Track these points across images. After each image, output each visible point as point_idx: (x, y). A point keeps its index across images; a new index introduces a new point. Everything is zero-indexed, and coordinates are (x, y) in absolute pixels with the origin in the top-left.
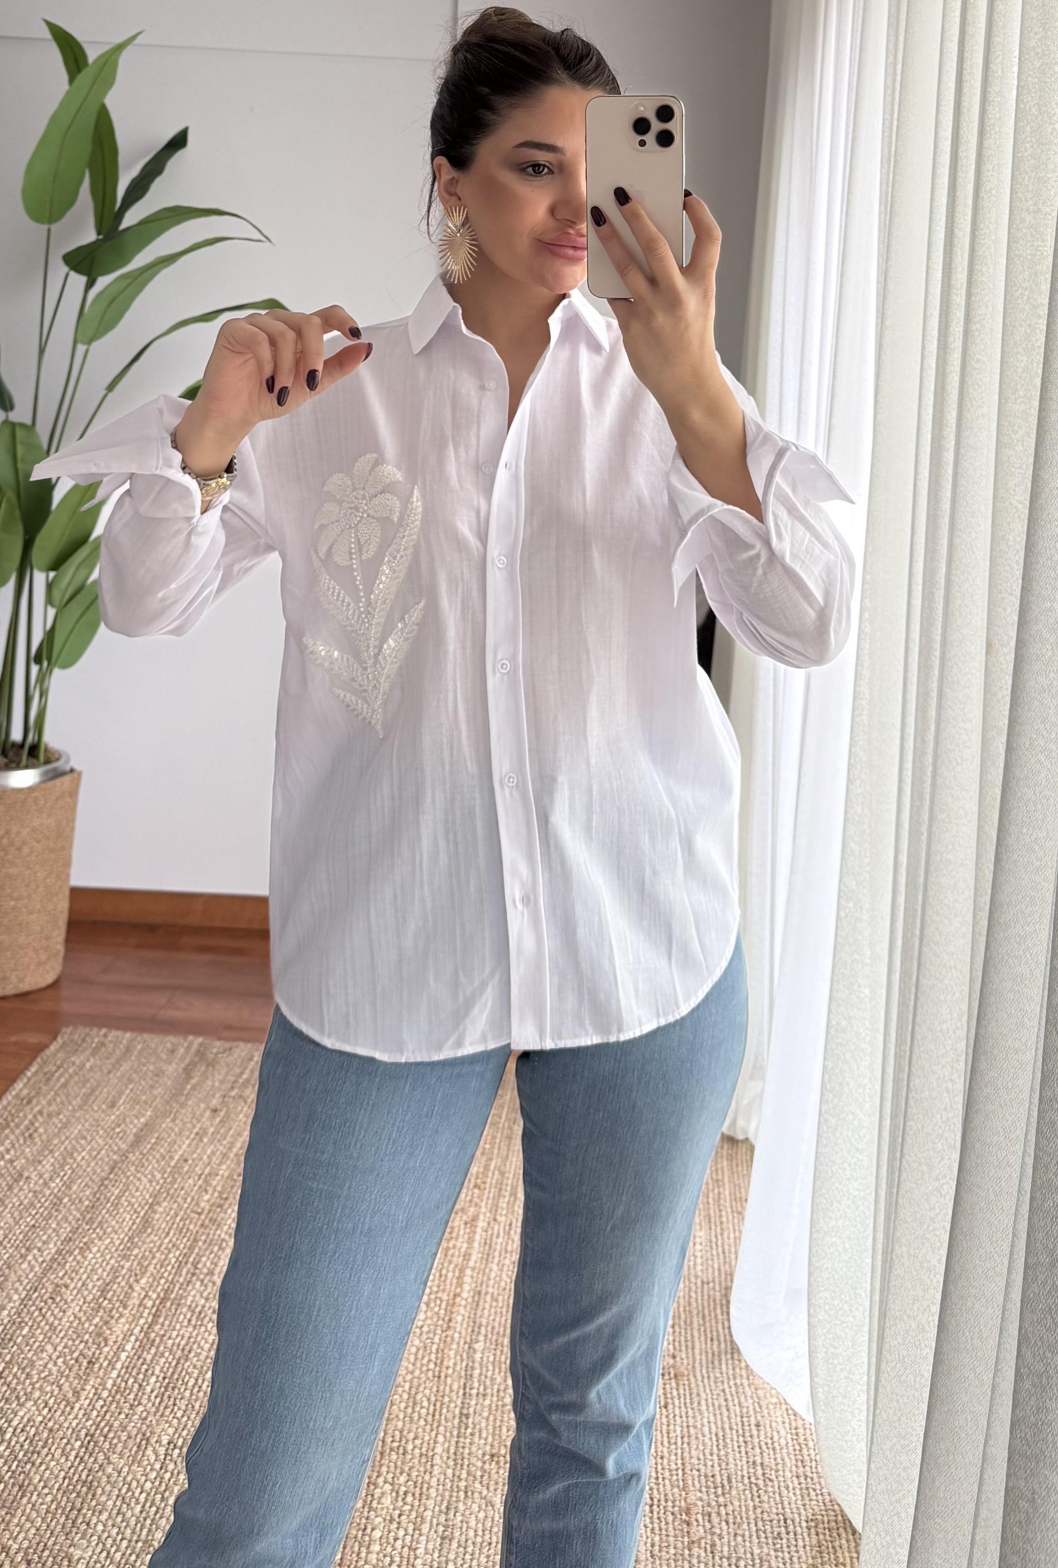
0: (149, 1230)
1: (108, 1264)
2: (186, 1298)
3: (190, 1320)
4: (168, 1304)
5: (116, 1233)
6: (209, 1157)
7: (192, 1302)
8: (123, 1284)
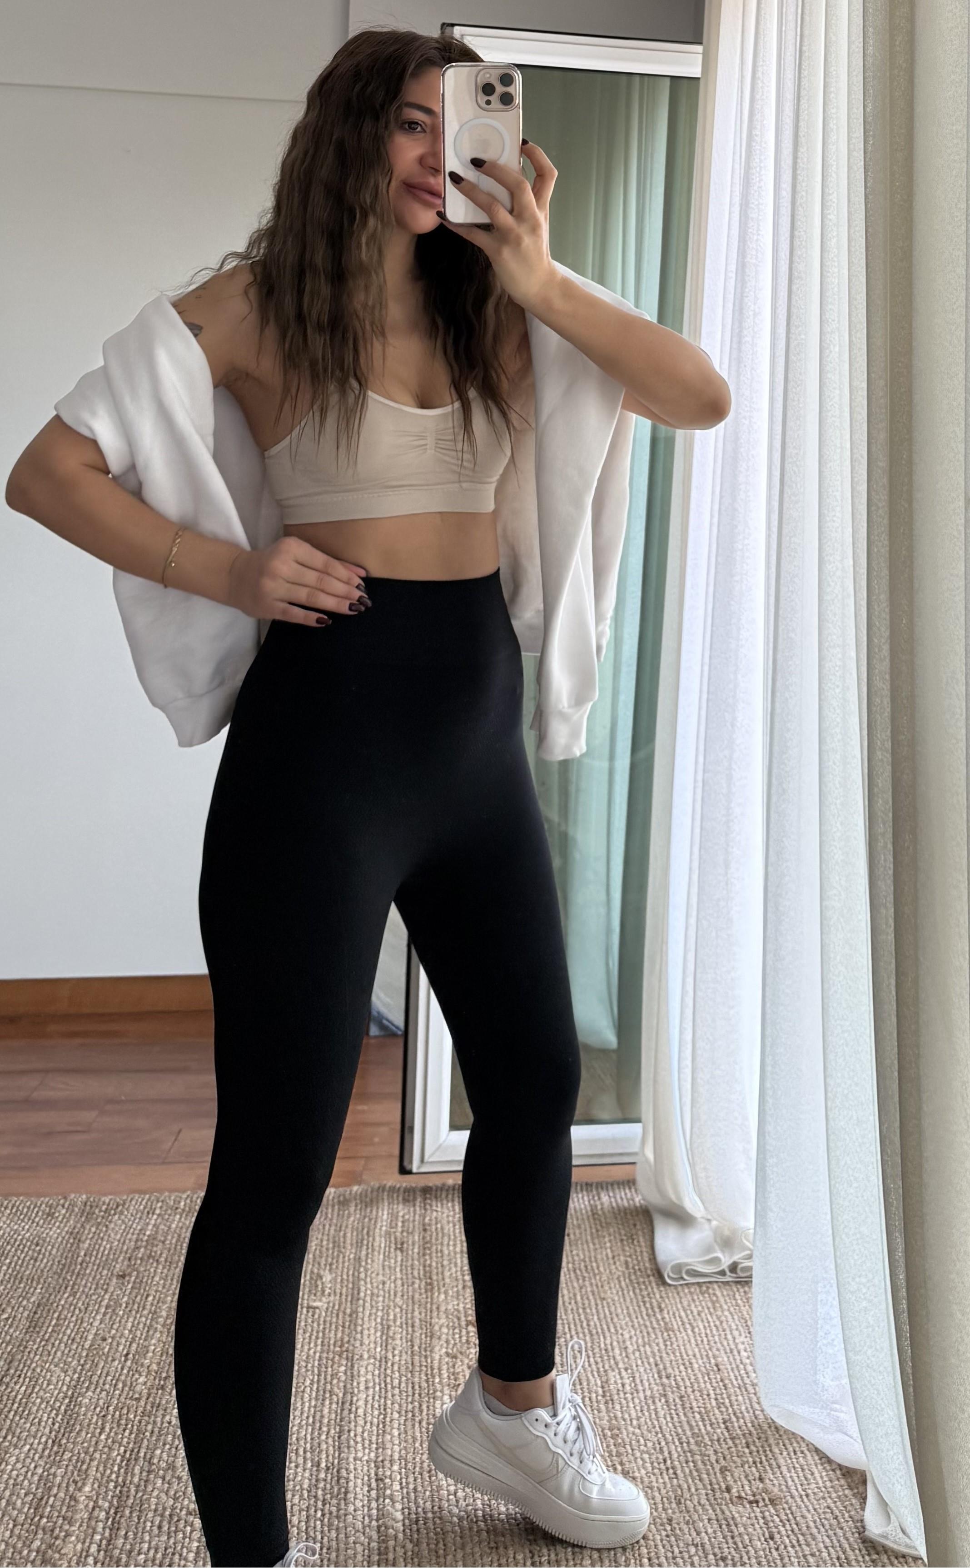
0: (78, 1427)
1: (33, 1475)
2: (149, 1499)
3: (160, 1527)
4: (127, 1512)
5: (35, 1437)
6: (130, 1331)
7: (156, 1504)
8: (62, 1495)
